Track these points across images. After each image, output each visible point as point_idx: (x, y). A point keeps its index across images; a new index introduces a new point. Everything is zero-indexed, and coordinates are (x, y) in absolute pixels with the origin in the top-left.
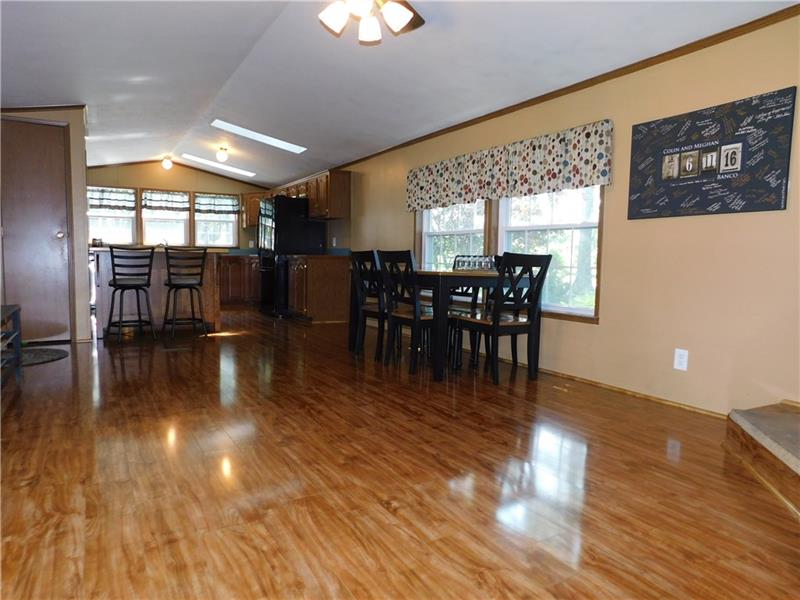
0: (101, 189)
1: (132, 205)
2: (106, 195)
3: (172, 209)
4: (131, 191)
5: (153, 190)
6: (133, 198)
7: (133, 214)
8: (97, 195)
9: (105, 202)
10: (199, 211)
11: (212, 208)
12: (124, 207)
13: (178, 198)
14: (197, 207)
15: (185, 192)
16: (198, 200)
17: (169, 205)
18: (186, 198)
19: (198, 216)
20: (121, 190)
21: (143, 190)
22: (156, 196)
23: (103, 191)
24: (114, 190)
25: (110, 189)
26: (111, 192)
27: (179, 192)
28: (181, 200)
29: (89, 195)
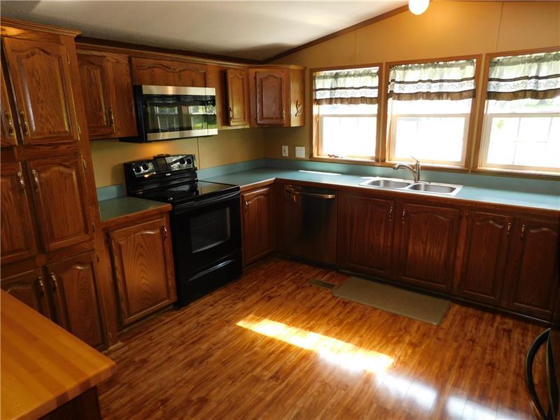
0: (334, 72)
1: (374, 93)
2: (341, 82)
3: (440, 95)
4: (375, 70)
5: (408, 63)
6: (375, 82)
7: (374, 109)
8: (328, 83)
9: (338, 94)
10: (496, 96)
11: (530, 85)
12: (364, 100)
13: (453, 72)
14: (493, 87)
15: (468, 58)
16: (496, 72)
17: (435, 88)
18: (470, 71)
19: (492, 106)
20: (361, 70)
21: (392, 65)
22: (413, 74)
23: (336, 77)
24: (352, 71)
25: (346, 71)
26: (346, 76)
27: (457, 59)
28: (461, 75)
29: (319, 84)
